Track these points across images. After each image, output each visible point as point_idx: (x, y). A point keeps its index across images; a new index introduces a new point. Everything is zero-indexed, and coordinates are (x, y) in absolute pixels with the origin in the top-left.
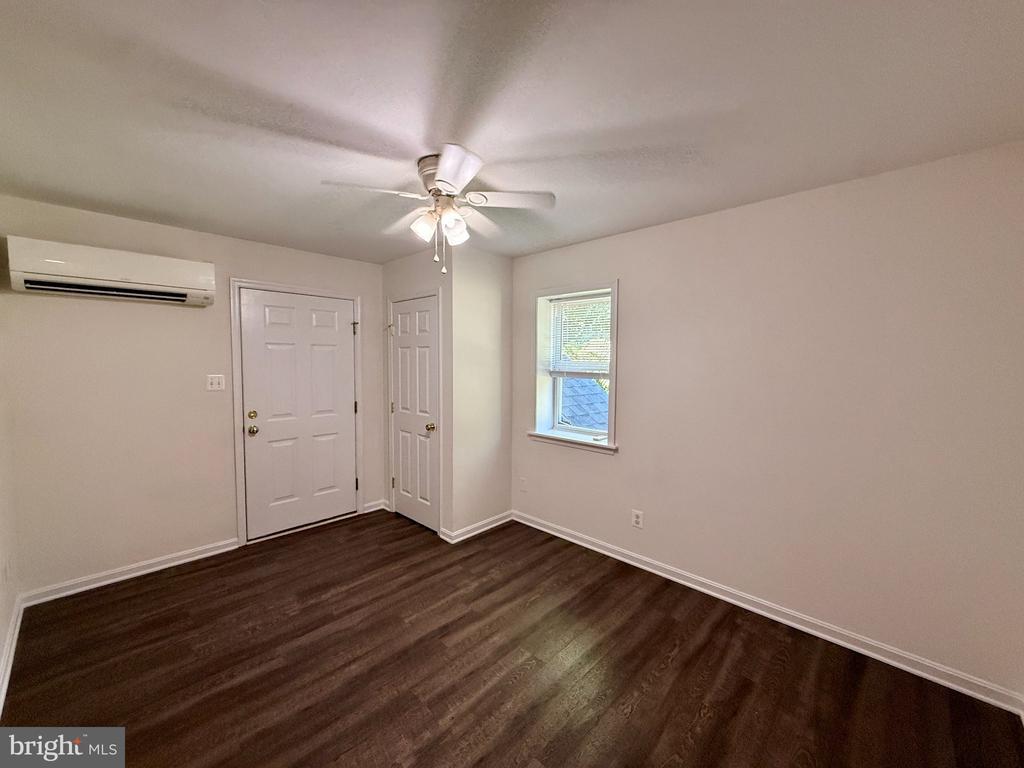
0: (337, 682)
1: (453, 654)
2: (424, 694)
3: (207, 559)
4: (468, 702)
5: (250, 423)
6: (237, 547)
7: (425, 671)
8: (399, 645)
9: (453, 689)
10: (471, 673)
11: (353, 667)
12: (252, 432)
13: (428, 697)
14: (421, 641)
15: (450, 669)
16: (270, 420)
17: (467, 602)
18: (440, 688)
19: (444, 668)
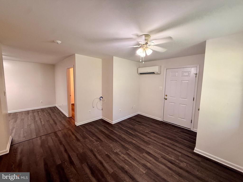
1: (141, 155)
3: (156, 120)
4: (127, 159)
5: (166, 97)
6: (161, 121)
7: (135, 151)
9: (130, 156)
10: (135, 159)
11: (134, 141)
12: (166, 99)
13: (128, 152)
14: (143, 149)
15: (136, 155)
16: (170, 97)
17: (162, 157)
18: (130, 154)
19: (136, 154)
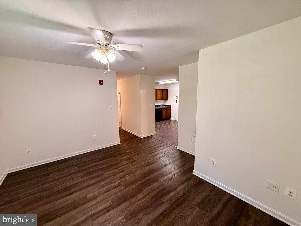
0: (145, 192)
1: (110, 198)
2: (122, 187)
4: (112, 185)
7: (120, 193)
8: (127, 204)
9: (115, 188)
10: (107, 192)
11: (141, 197)
13: (121, 187)
15: (113, 193)
19: (115, 194)
